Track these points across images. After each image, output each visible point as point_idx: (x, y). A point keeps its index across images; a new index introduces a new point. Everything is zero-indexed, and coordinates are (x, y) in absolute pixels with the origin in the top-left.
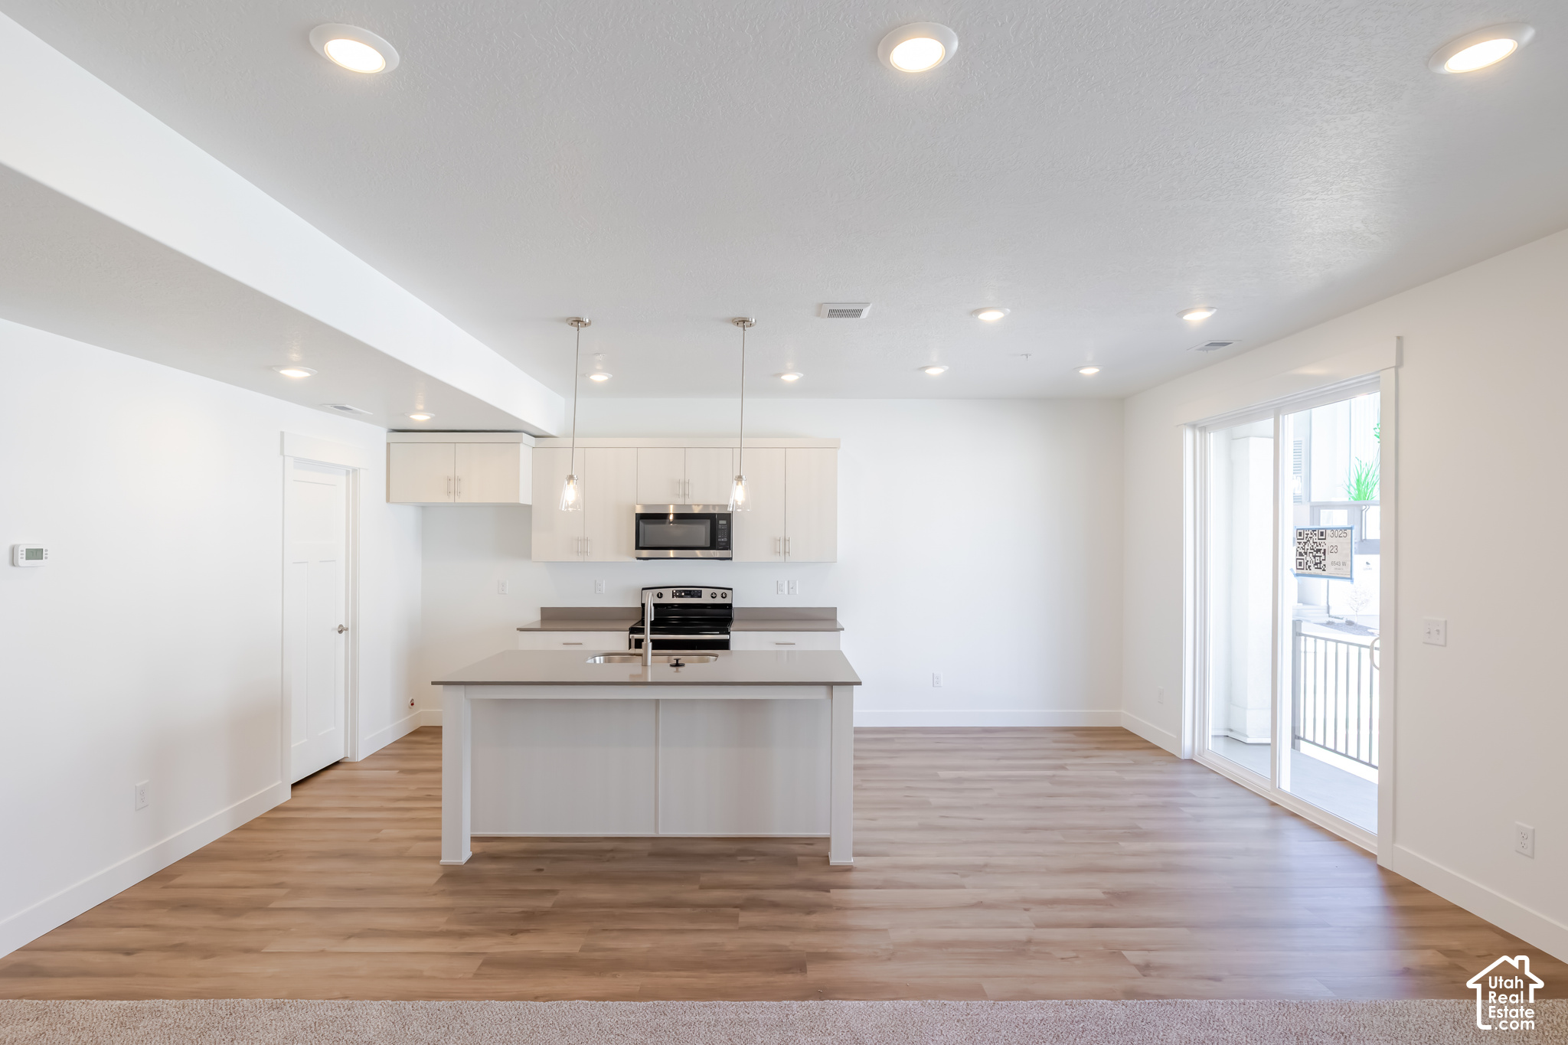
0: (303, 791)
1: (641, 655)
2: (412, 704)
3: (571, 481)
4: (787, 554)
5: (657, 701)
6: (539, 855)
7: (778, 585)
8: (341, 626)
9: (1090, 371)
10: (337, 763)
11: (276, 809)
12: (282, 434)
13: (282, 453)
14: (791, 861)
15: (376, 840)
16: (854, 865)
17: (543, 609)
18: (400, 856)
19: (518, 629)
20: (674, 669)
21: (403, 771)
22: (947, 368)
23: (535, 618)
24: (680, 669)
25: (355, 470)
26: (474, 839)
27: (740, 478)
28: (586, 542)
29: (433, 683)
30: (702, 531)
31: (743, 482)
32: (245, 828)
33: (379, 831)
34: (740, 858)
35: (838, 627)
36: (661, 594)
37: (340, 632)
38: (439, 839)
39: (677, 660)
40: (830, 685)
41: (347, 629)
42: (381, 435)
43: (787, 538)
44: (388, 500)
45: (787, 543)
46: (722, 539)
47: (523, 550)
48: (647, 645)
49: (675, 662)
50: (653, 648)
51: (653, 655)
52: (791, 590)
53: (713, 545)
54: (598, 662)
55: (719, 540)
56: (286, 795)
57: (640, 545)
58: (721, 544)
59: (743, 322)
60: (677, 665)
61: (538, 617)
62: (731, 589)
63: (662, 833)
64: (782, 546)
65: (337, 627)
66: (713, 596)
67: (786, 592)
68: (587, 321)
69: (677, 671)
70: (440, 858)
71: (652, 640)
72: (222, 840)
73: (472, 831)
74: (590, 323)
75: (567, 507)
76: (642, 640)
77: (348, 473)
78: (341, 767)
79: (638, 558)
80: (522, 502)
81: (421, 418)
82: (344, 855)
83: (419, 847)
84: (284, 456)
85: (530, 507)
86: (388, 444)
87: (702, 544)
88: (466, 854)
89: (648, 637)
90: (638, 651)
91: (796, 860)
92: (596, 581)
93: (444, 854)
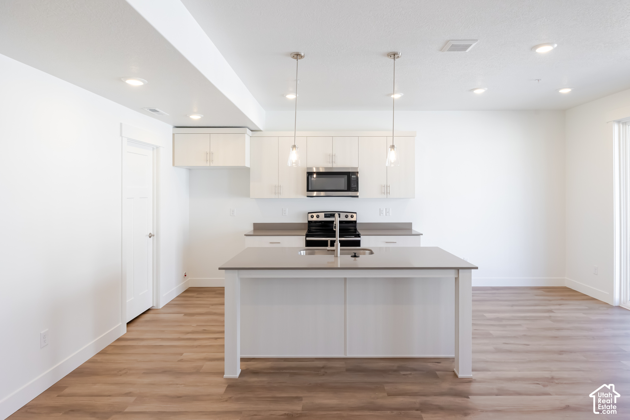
0: (133, 327)
1: (334, 251)
2: (185, 276)
3: (294, 149)
4: (388, 194)
5: (345, 279)
6: (281, 371)
7: (381, 212)
8: (150, 234)
9: (565, 91)
10: (149, 310)
11: (119, 340)
12: (121, 124)
13: (121, 135)
14: (432, 374)
15: (181, 361)
16: (474, 378)
17: (254, 224)
18: (197, 372)
19: (245, 235)
20: (353, 258)
21: (186, 314)
22: (486, 89)
23: (250, 229)
24: (357, 258)
25: (157, 148)
26: (242, 360)
27: (393, 147)
28: (279, 188)
29: (220, 269)
30: (342, 182)
31: (395, 149)
32: (102, 353)
33: (181, 354)
34: (402, 373)
35: (413, 233)
36: (319, 216)
37: (150, 237)
38: (223, 359)
39: (355, 254)
40: (458, 269)
41: (154, 236)
42: (170, 129)
43: (388, 185)
44: (173, 165)
45: (388, 188)
46: (353, 186)
47: (246, 193)
48: (337, 244)
49: (354, 254)
50: (341, 246)
51: (341, 250)
52: (387, 213)
53: (349, 189)
54: (302, 254)
55: (352, 186)
56: (123, 331)
57: (310, 189)
58: (353, 188)
59: (394, 55)
60: (355, 256)
61: (252, 228)
62: (356, 213)
63: (349, 356)
64: (386, 190)
65: (149, 234)
66: (347, 217)
67: (385, 215)
68: (303, 54)
69: (355, 260)
70: (224, 374)
71: (340, 241)
72: (90, 361)
73: (241, 354)
74: (304, 56)
75: (293, 163)
76: (334, 241)
77: (153, 149)
78: (151, 312)
79: (308, 196)
80: (246, 166)
81: (196, 118)
82: (165, 372)
83: (208, 366)
84: (122, 137)
85: (248, 169)
86: (174, 134)
87: (343, 188)
88: (239, 371)
89: (338, 239)
90: (332, 248)
91: (436, 374)
92: (283, 209)
93: (226, 371)
